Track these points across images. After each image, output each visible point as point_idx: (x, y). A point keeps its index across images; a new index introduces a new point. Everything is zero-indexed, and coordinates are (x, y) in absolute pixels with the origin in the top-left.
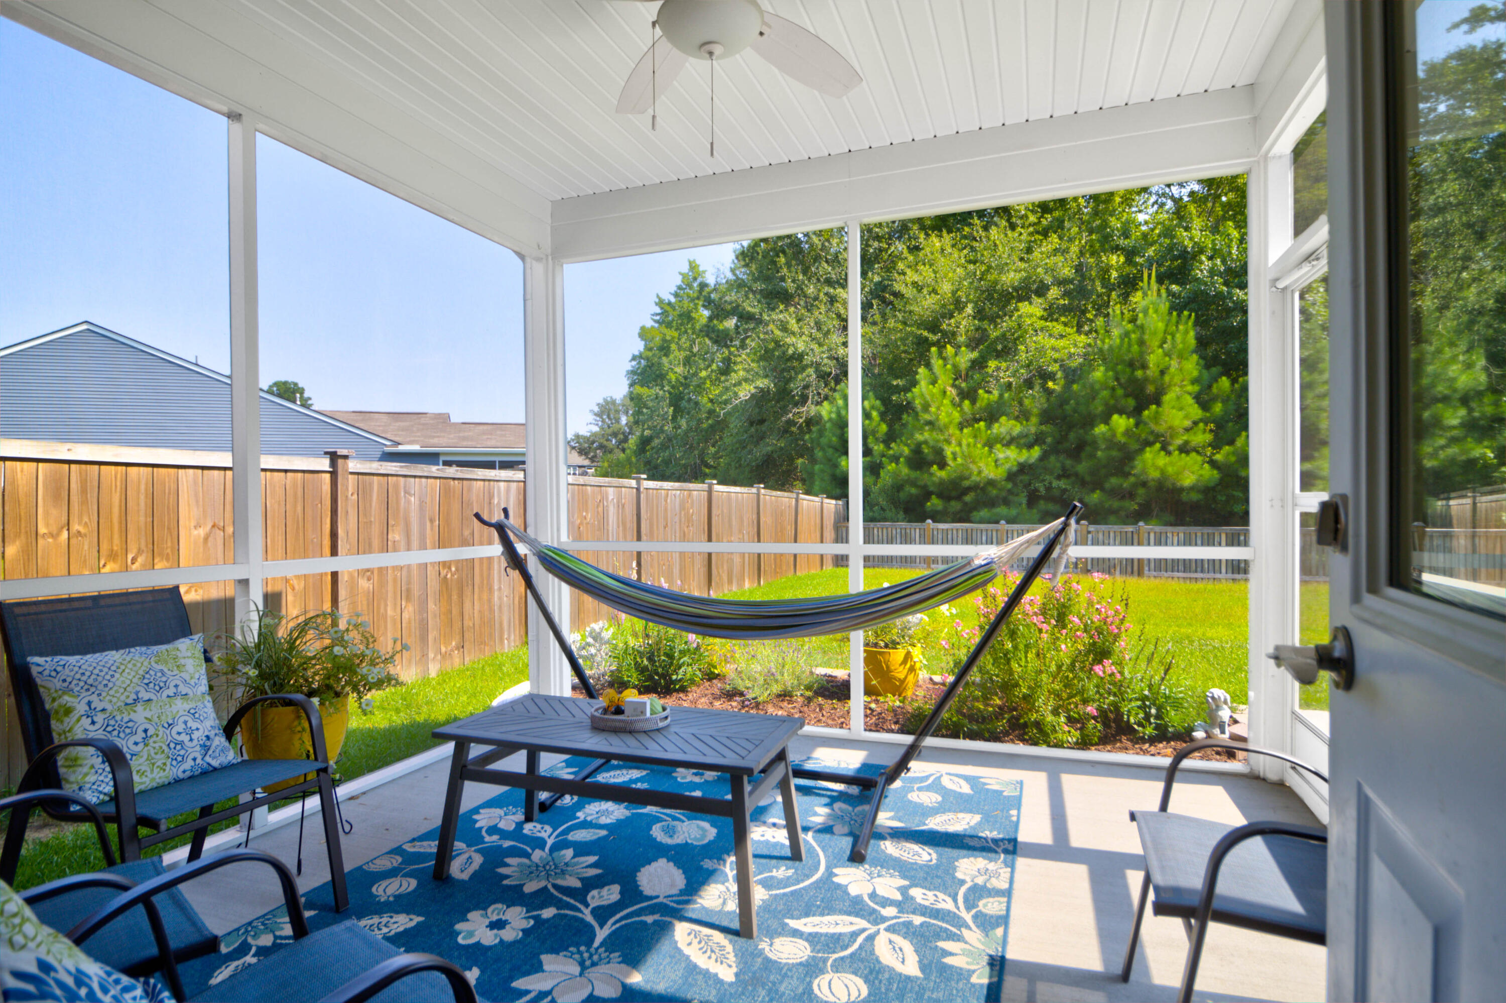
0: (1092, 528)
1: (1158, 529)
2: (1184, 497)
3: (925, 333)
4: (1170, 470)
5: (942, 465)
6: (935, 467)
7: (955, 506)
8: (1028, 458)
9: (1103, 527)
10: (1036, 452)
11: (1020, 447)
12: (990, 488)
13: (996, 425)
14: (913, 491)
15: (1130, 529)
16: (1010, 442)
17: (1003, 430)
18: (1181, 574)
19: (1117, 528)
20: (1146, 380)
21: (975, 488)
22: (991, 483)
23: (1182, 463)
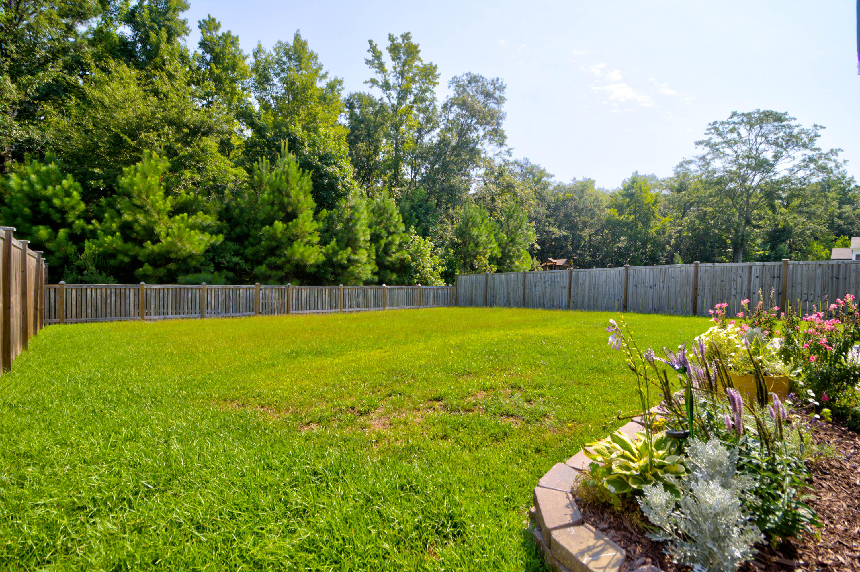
0: (263, 287)
1: (297, 287)
2: (308, 270)
3: (125, 137)
4: (306, 254)
5: (156, 241)
6: (149, 242)
7: (162, 271)
8: (216, 241)
9: (269, 286)
10: (221, 238)
11: (211, 234)
12: (190, 260)
13: (194, 217)
14: (126, 259)
15: (283, 287)
16: (203, 229)
17: (199, 221)
18: (308, 311)
19: (276, 287)
20: (289, 204)
21: (177, 260)
22: (191, 256)
23: (311, 251)
